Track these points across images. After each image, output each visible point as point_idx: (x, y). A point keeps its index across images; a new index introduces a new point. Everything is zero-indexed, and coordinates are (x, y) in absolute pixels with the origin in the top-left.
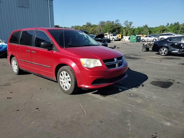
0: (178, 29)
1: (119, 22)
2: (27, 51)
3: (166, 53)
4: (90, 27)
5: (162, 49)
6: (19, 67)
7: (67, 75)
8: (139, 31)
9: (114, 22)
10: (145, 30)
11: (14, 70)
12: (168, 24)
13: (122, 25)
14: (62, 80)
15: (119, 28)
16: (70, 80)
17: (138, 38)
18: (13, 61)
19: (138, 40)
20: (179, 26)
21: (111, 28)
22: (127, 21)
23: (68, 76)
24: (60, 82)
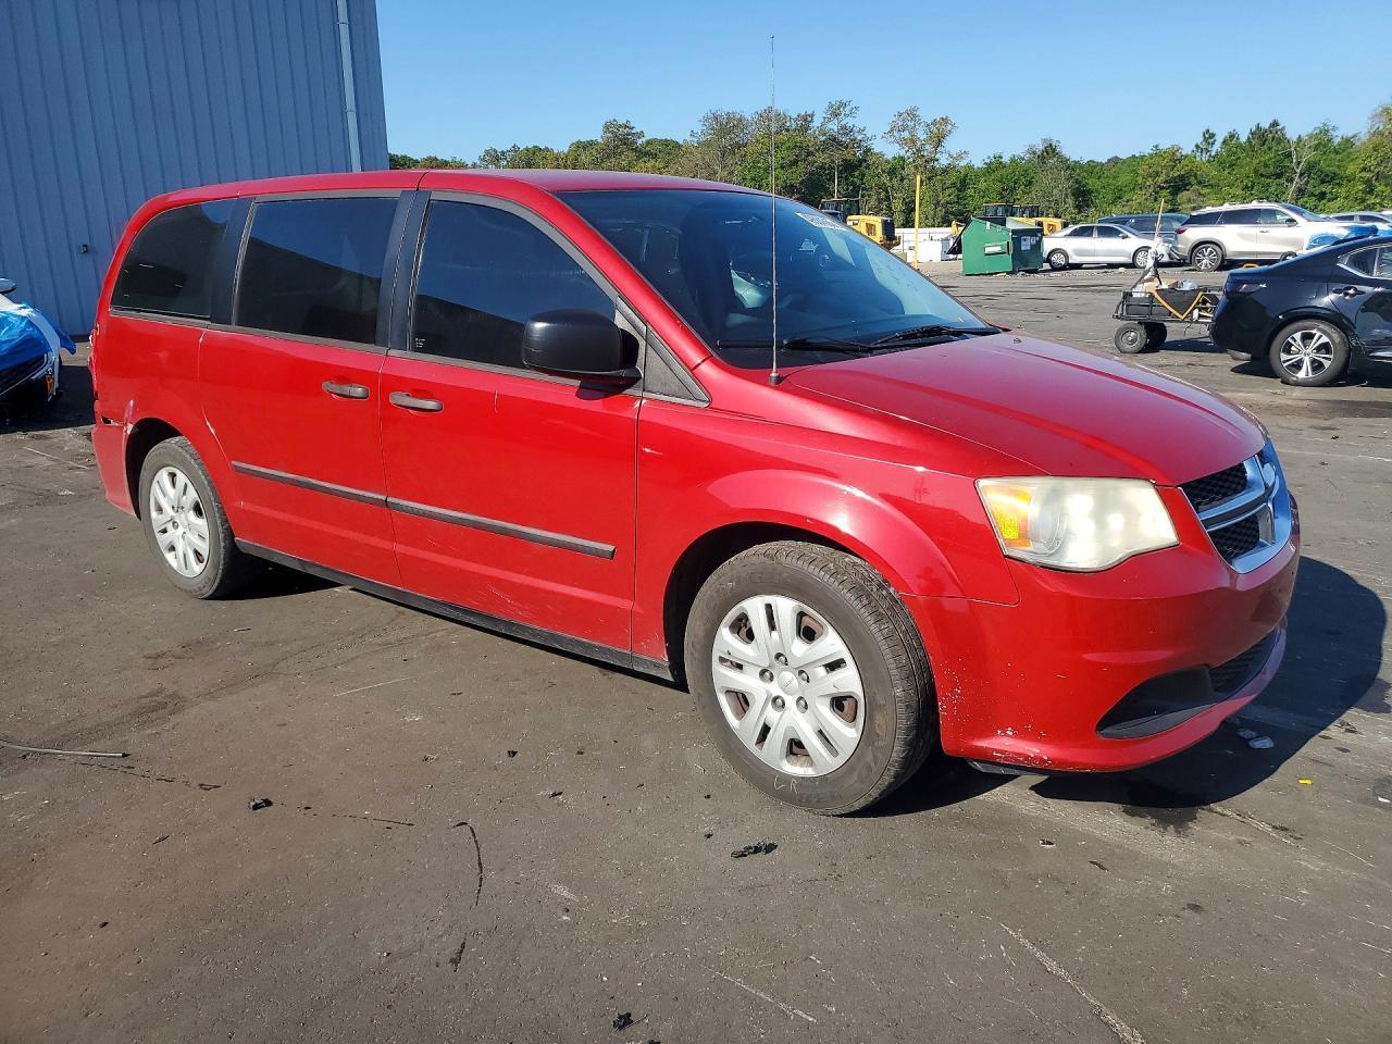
0: (1279, 176)
1: (849, 122)
2: (327, 386)
3: (1327, 364)
4: (632, 155)
5: (1298, 336)
6: (230, 535)
7: (809, 634)
8: (998, 186)
9: (817, 123)
10: (1044, 180)
11: (170, 557)
12: (1209, 137)
13: (878, 146)
14: (748, 681)
15: (849, 167)
16: (849, 680)
17: (1026, 245)
18: (163, 475)
19: (1026, 257)
20: (1289, 155)
21: (795, 163)
22: (912, 114)
23: (831, 643)
24: (723, 700)
